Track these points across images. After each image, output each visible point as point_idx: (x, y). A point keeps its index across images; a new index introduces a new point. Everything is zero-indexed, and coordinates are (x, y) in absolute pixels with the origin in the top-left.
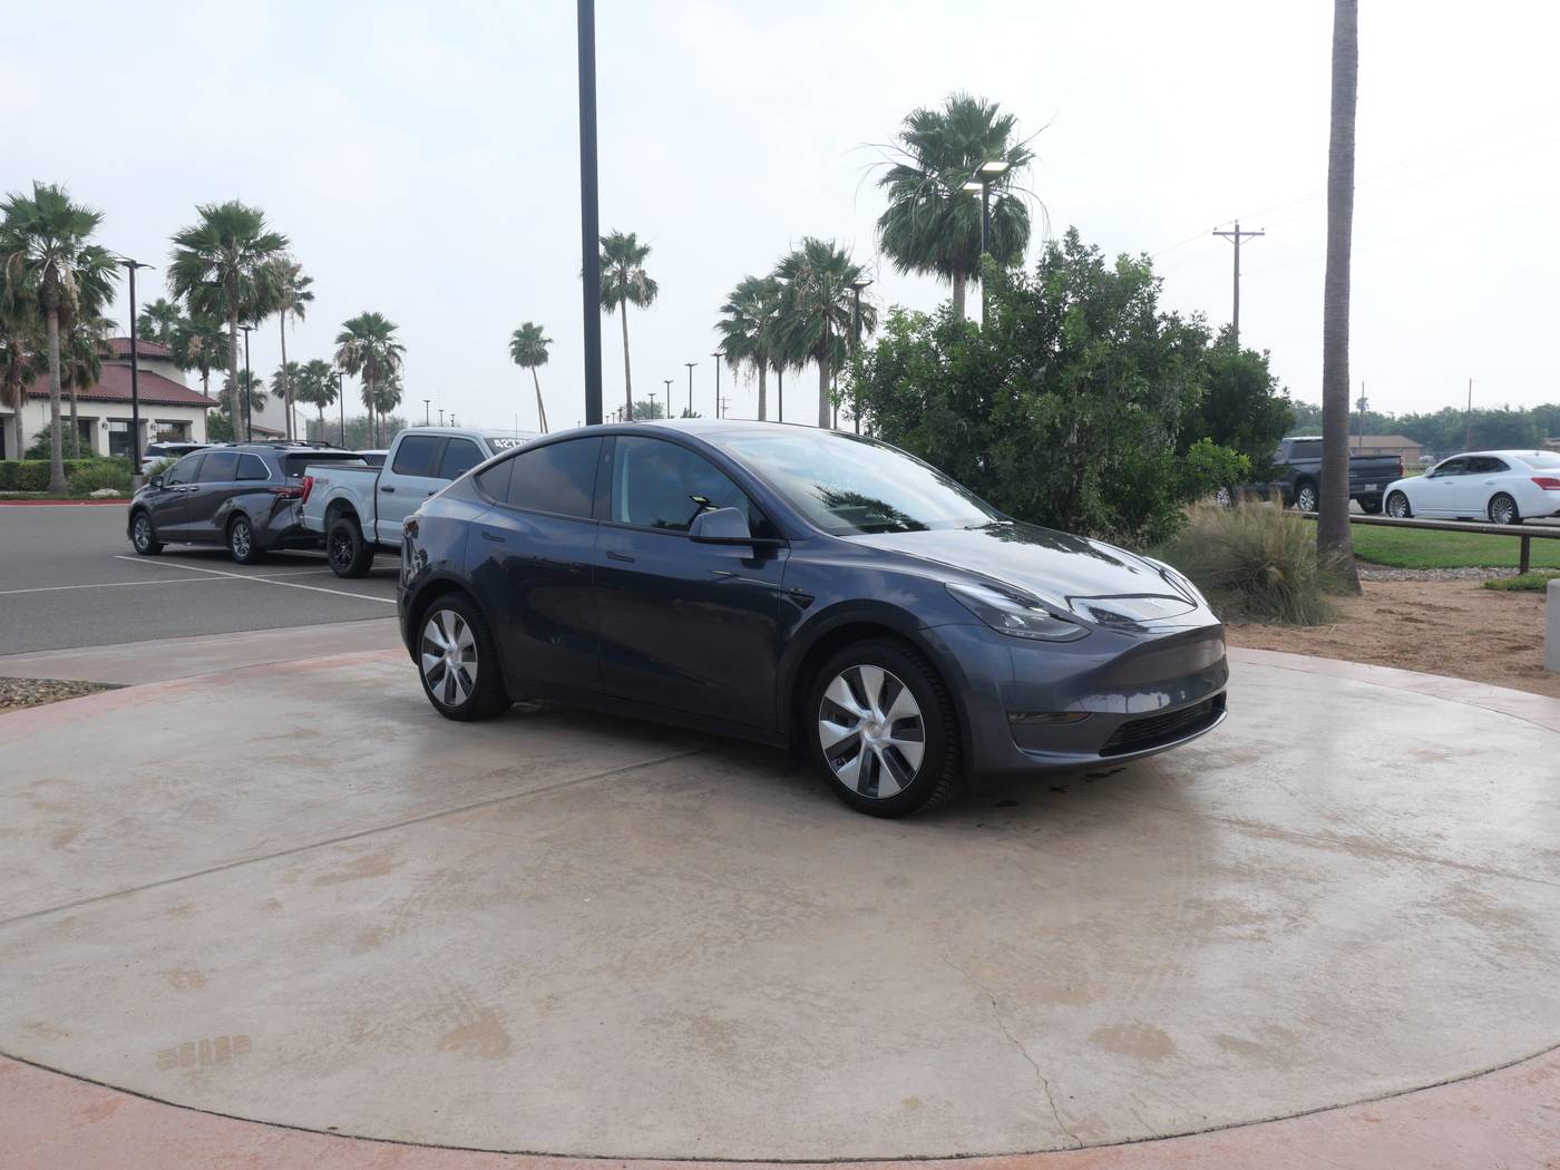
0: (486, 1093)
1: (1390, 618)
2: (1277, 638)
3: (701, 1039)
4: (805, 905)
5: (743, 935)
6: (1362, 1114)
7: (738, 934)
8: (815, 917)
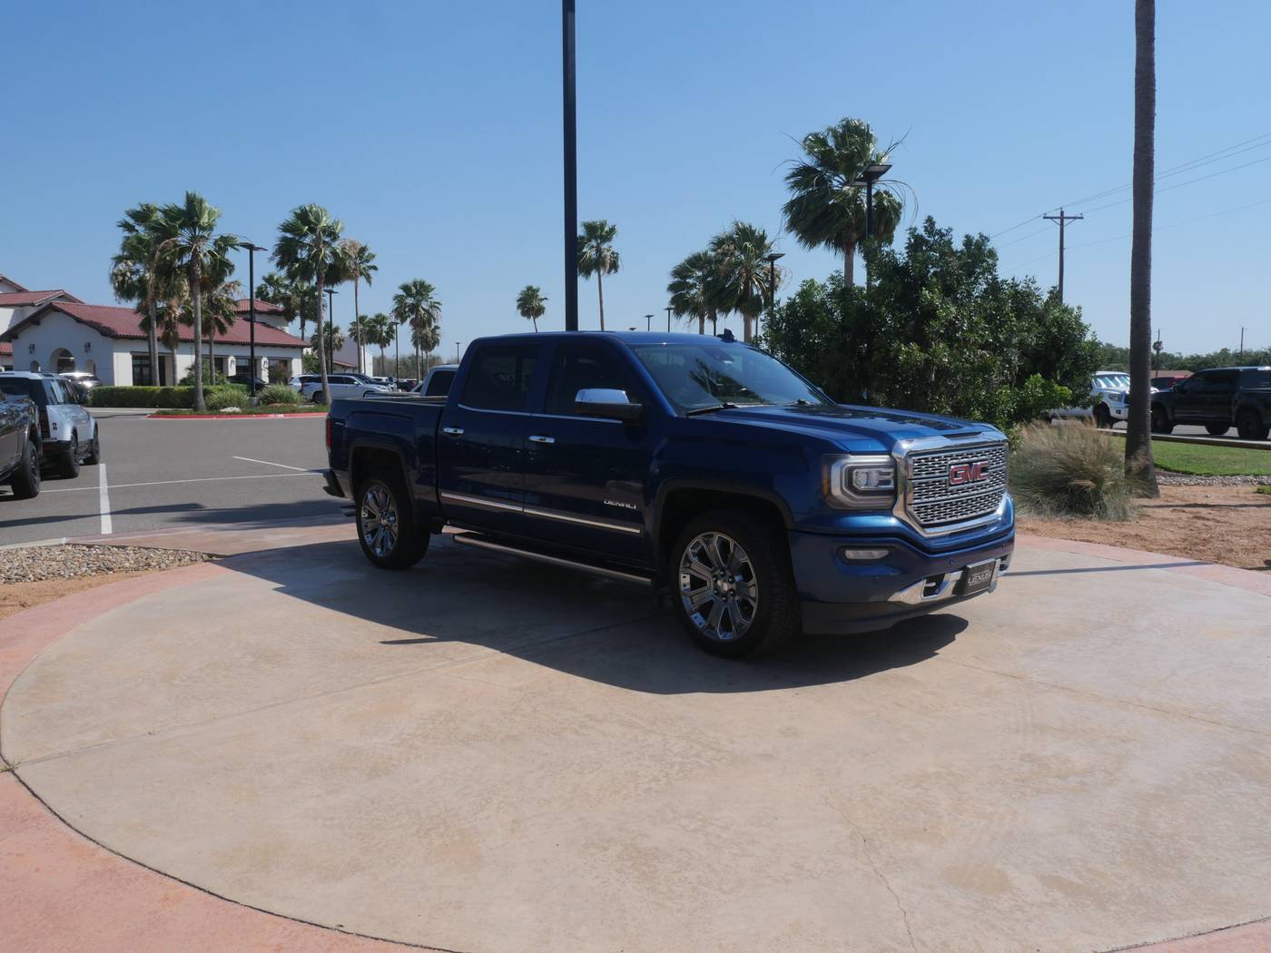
0: (459, 902)
1: (1184, 516)
3: (629, 863)
4: (720, 751)
5: (667, 775)
6: (1168, 951)
7: (663, 773)
8: (724, 761)
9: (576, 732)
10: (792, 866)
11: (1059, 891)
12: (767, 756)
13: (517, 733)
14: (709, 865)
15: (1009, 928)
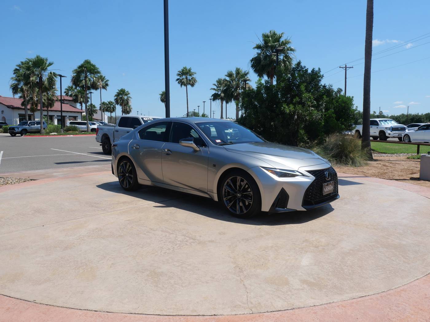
3: (150, 277)
4: (194, 239)
5: (174, 248)
6: (341, 305)
7: (172, 247)
8: (196, 243)
9: (145, 234)
10: (211, 277)
11: (306, 285)
12: (212, 241)
13: (123, 235)
14: (180, 278)
15: (285, 298)
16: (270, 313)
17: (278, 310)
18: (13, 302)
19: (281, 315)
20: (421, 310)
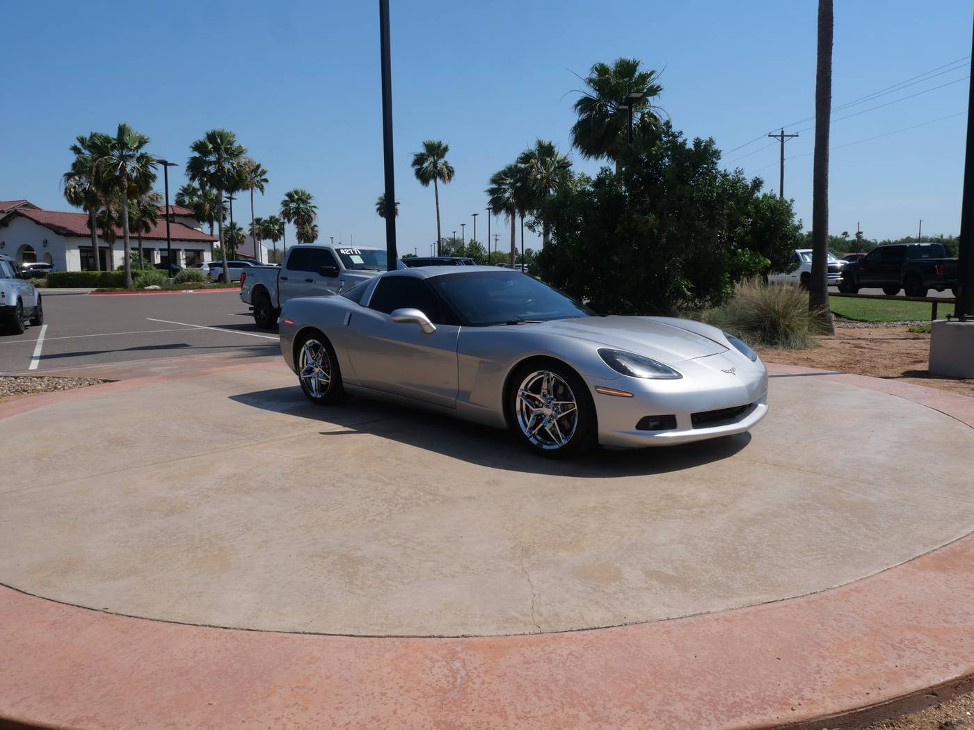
0: (201, 592)
1: (847, 346)
2: (777, 357)
3: (339, 567)
4: (436, 495)
5: (391, 510)
6: (723, 617)
7: (388, 510)
8: (437, 502)
9: (333, 485)
10: (462, 567)
11: (656, 580)
12: (470, 498)
13: (288, 486)
14: (399, 567)
15: (609, 604)
16: (576, 632)
17: (592, 627)
18: (63, 611)
19: (597, 637)
20: (886, 626)
